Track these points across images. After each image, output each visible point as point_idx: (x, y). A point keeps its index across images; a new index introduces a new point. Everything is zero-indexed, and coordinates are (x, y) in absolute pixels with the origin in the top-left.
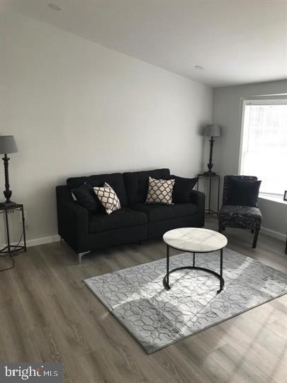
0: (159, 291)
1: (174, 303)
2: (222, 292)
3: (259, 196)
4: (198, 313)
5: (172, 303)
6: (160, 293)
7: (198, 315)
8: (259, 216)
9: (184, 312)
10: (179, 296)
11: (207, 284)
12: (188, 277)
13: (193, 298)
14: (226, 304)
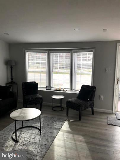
0: (13, 145)
1: (25, 147)
2: (41, 134)
3: (38, 90)
4: (38, 147)
5: (24, 148)
6: (14, 146)
7: (39, 148)
8: (41, 97)
9: (32, 150)
10: (25, 143)
11: (33, 133)
12: (23, 133)
13: (31, 141)
14: (46, 138)
